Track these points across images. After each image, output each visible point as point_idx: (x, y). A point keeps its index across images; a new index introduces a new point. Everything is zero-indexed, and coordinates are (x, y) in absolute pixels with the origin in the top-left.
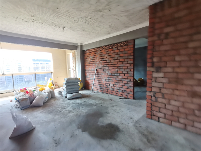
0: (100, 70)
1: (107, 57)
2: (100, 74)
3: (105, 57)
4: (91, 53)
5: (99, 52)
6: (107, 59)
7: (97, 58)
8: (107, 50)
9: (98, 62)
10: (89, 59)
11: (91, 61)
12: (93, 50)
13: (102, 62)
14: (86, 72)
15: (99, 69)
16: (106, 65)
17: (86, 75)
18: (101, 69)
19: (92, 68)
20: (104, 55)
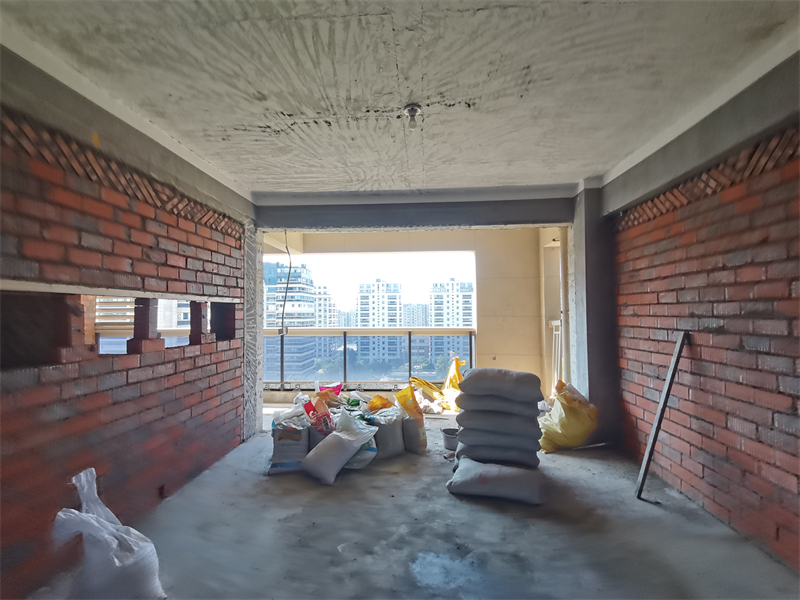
2: (713, 369)
15: (708, 330)
16: (760, 306)
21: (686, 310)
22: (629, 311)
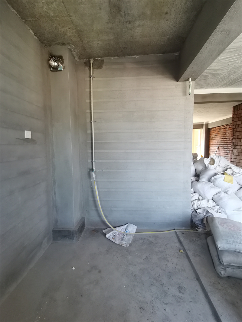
2: (220, 151)
4: (215, 131)
5: (221, 130)
6: (227, 137)
8: (227, 129)
9: (220, 140)
10: (213, 137)
12: (217, 128)
13: (223, 140)
14: (210, 149)
15: (220, 146)
16: (225, 143)
17: (210, 152)
19: (215, 145)
20: (225, 133)
21: (218, 144)
22: (211, 144)
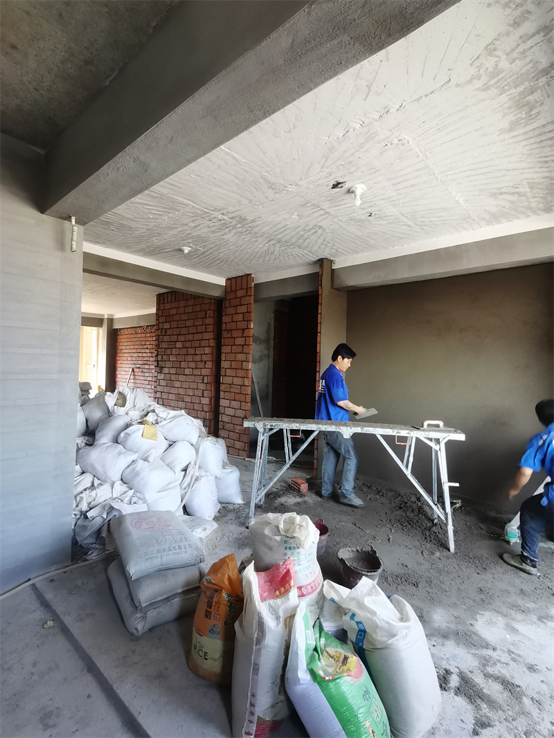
0: (138, 370)
1: (149, 347)
3: (145, 347)
4: (126, 336)
5: (138, 336)
6: (148, 351)
7: (136, 347)
8: (148, 335)
9: (136, 355)
10: (124, 348)
11: (126, 351)
12: (130, 331)
13: (140, 355)
14: (117, 373)
17: (117, 379)
18: (139, 368)
19: (127, 366)
20: (143, 343)
